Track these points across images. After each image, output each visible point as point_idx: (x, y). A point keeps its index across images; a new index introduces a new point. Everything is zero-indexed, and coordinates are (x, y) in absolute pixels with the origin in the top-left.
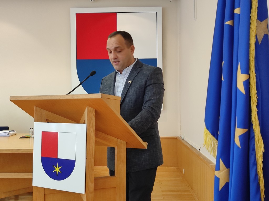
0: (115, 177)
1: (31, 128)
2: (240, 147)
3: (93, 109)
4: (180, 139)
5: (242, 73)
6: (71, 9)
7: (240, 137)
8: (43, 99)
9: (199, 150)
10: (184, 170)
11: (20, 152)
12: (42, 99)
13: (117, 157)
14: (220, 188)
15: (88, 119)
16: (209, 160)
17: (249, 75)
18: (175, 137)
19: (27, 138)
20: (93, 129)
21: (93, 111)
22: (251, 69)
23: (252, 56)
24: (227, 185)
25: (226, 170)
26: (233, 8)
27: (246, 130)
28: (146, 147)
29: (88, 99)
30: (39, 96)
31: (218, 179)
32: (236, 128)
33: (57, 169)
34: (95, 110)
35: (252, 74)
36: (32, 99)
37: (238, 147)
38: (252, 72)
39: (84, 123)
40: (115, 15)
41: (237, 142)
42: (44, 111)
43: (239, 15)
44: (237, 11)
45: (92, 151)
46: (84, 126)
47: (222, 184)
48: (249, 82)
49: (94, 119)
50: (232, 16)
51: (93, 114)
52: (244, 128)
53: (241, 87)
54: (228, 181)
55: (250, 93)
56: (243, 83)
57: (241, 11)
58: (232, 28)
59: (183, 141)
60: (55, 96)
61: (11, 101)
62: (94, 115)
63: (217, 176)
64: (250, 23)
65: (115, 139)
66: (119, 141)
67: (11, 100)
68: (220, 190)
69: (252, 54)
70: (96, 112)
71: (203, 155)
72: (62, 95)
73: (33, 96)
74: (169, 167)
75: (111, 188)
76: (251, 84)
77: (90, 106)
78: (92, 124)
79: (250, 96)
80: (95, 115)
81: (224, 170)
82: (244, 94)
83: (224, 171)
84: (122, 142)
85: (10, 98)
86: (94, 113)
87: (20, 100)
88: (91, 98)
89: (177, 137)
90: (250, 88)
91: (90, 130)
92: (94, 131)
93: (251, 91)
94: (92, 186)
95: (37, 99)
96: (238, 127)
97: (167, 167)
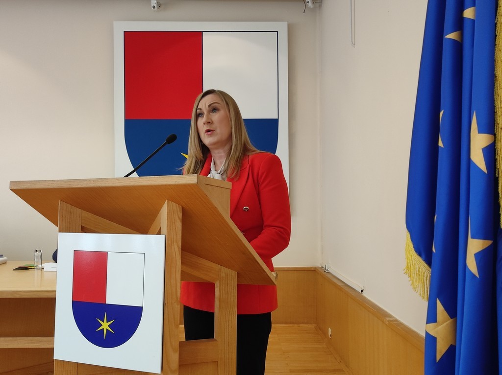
0: (216, 340)
1: (37, 251)
2: (478, 276)
3: (177, 205)
4: (322, 271)
5: (479, 132)
6: (115, 23)
7: (477, 255)
8: (79, 186)
9: (362, 291)
10: (330, 330)
11: (18, 296)
12: (77, 187)
13: (220, 301)
14: (438, 357)
15: (167, 226)
16: (383, 310)
17: (495, 135)
18: (311, 268)
19: (28, 269)
20: (178, 246)
21: (178, 210)
22: (498, 124)
23: (499, 99)
24: (451, 351)
25: (449, 321)
26: (461, 8)
27: (488, 243)
29: (170, 185)
30: (70, 181)
31: (434, 339)
32: (470, 240)
33: (105, 326)
34: (182, 207)
35: (500, 133)
36: (55, 187)
37: (474, 276)
38: (500, 129)
39: (159, 233)
40: (199, 35)
41: (472, 265)
42: (79, 210)
43: (473, 21)
44: (469, 13)
45: (176, 289)
46: (161, 239)
47: (441, 349)
48: (495, 150)
49: (179, 225)
50: (460, 23)
51: (178, 216)
52: (485, 237)
53: (478, 158)
54: (454, 344)
55: (497, 171)
56: (483, 151)
57: (477, 13)
58: (458, 46)
59: (329, 276)
61: (11, 190)
62: (179, 218)
63: (432, 333)
64: (496, 36)
65: (216, 267)
66: (224, 269)
67: (13, 188)
68: (437, 361)
69: (499, 96)
70: (184, 212)
71: (370, 301)
73: (58, 181)
74: (301, 325)
75: (208, 362)
76: (499, 152)
77: (172, 199)
78: (176, 235)
79: (497, 176)
80: (181, 218)
81: (446, 322)
82: (485, 173)
83: (445, 324)
84: (229, 271)
85: (10, 185)
86: (179, 213)
87: (30, 188)
88: (177, 183)
89: (315, 268)
90: (495, 160)
91: (173, 247)
92: (180, 249)
93: (498, 166)
94: (175, 357)
95: (65, 186)
96: (473, 237)
97: (296, 325)
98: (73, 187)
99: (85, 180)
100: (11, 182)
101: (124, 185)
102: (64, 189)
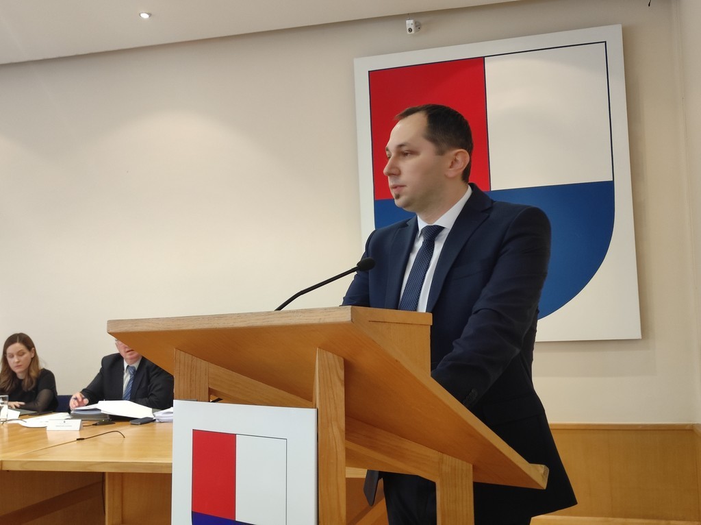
3: (335, 356)
8: (190, 327)
12: (187, 328)
15: (320, 394)
20: (339, 426)
21: (338, 364)
28: (544, 485)
30: (178, 319)
34: (345, 360)
36: (161, 329)
42: (204, 363)
49: (340, 391)
51: (339, 377)
60: (220, 317)
61: (110, 333)
62: (340, 379)
65: (433, 455)
66: (449, 459)
67: (111, 331)
70: (349, 367)
72: (239, 315)
73: (163, 319)
77: (325, 347)
78: (336, 408)
80: (342, 377)
84: (458, 463)
85: (108, 326)
86: (339, 370)
87: (131, 331)
88: (322, 321)
91: (330, 429)
92: (344, 434)
95: (173, 327)
98: (184, 328)
99: (197, 318)
100: (109, 322)
101: (251, 325)
102: (183, 331)
